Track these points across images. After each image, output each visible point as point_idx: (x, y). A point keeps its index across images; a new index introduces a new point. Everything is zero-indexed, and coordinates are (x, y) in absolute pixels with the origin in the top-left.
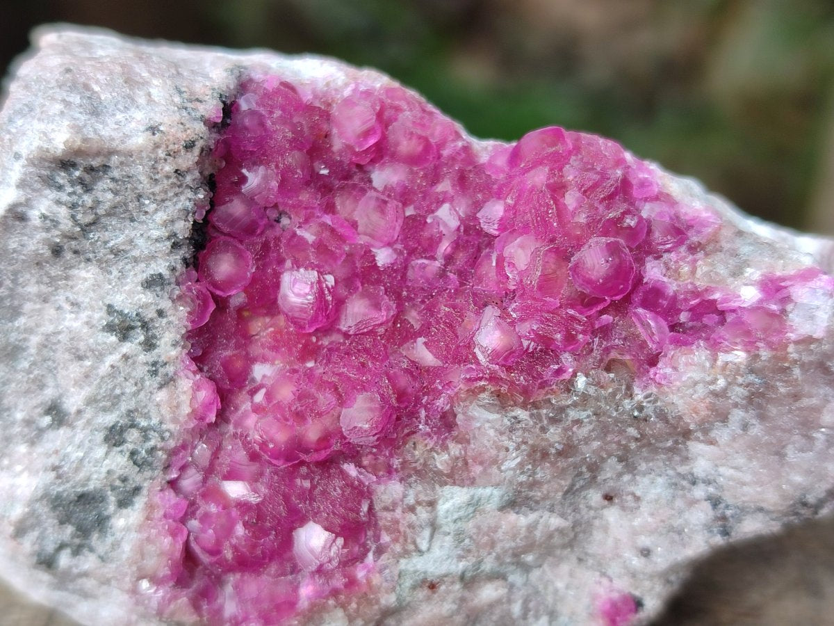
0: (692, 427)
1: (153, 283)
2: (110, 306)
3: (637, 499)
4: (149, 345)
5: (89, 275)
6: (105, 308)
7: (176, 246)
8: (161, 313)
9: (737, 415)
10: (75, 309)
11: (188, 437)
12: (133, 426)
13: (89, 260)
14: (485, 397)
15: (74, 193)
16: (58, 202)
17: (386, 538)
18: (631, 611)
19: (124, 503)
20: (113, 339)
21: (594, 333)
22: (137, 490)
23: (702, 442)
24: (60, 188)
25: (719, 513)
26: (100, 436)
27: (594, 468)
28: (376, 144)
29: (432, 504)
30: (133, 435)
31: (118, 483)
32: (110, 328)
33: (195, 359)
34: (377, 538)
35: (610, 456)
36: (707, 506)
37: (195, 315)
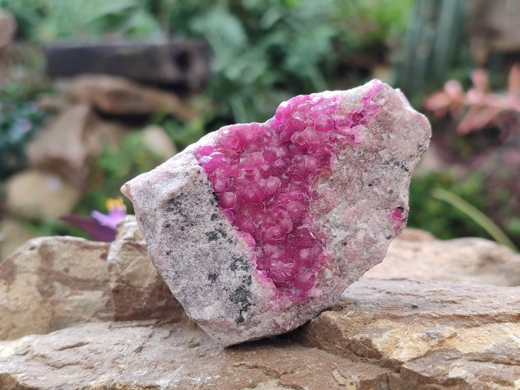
0: (376, 147)
1: (214, 217)
2: (206, 233)
3: (378, 179)
4: (224, 235)
5: (195, 230)
6: (205, 235)
7: (212, 203)
8: (221, 224)
9: (384, 136)
10: (197, 242)
11: (252, 253)
12: (236, 261)
13: (192, 225)
14: (320, 180)
15: (178, 208)
16: (175, 214)
17: (323, 240)
18: (401, 212)
19: (249, 284)
20: (214, 242)
21: (334, 142)
22: (250, 277)
23: (381, 150)
24: (173, 210)
25: (401, 166)
26: (230, 270)
27: (361, 179)
28: (239, 143)
29: (328, 221)
30: (238, 263)
31: (244, 279)
32: (210, 239)
33: (239, 230)
34: (321, 242)
35: (362, 172)
36: (396, 167)
37: (230, 219)
